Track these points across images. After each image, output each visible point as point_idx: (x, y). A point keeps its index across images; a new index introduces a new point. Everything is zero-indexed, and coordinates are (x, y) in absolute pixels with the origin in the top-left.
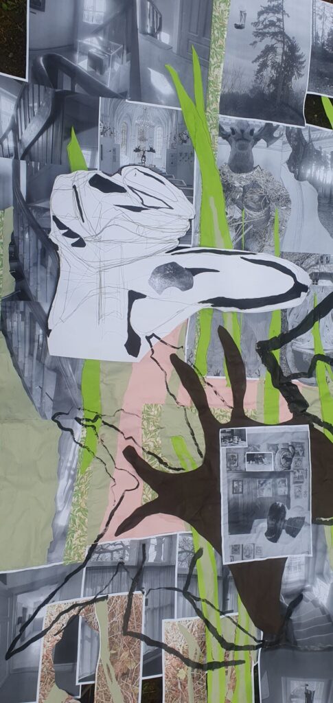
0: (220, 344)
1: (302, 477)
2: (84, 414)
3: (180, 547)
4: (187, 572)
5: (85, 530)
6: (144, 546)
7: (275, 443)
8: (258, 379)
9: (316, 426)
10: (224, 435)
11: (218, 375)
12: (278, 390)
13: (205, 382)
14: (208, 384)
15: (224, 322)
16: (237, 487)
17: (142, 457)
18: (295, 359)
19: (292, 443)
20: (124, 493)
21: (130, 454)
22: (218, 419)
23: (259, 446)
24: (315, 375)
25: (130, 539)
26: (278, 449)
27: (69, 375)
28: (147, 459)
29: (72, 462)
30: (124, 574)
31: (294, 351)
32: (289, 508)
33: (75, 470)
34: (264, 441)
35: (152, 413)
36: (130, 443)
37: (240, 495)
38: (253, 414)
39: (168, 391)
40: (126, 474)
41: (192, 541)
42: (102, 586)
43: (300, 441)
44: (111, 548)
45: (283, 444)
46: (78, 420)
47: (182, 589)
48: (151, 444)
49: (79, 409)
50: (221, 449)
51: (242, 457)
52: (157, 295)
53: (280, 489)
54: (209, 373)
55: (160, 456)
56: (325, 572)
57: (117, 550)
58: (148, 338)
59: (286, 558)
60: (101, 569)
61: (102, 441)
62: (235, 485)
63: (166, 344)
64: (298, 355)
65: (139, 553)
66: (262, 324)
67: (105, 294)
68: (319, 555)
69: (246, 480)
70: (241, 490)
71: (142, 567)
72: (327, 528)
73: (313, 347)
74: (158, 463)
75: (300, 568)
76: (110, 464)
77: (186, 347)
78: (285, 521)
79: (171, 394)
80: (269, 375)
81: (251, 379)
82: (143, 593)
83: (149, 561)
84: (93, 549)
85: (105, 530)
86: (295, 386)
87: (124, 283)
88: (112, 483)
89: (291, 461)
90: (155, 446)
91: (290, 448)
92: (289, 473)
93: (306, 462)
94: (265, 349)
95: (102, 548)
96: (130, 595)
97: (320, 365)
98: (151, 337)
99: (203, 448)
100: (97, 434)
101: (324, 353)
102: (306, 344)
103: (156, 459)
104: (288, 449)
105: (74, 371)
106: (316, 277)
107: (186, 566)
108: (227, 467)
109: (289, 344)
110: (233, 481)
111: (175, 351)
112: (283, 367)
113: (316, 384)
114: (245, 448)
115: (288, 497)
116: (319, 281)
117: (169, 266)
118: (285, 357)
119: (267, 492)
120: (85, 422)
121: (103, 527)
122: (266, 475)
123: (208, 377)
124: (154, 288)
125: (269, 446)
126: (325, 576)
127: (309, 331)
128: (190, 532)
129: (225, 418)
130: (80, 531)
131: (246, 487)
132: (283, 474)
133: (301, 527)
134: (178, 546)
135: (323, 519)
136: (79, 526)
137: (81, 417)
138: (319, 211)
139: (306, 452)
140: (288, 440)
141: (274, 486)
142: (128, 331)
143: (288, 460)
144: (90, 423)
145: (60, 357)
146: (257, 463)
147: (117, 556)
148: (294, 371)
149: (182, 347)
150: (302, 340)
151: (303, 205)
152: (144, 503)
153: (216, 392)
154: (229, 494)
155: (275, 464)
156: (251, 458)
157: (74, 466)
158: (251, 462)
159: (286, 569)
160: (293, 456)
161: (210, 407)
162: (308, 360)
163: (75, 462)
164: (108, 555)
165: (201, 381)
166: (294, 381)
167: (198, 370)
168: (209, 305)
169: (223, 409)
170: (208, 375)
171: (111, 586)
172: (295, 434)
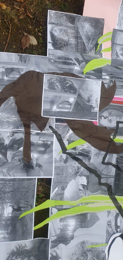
116: (118, 225)
138: (88, 227)
151: (85, 234)
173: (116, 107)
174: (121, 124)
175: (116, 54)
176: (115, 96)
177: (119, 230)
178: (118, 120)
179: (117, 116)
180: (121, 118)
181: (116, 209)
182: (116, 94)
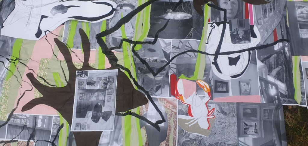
0: (80, 35)
1: (112, 92)
2: (11, 57)
3: (54, 122)
4: (56, 135)
5: (7, 105)
6: (35, 118)
7: (100, 77)
8: (95, 50)
9: (121, 70)
10: (78, 73)
11: (77, 48)
12: (104, 54)
13: (72, 51)
14: (73, 52)
15: (82, 27)
16: (81, 96)
17: (36, 78)
18: (113, 41)
19: (109, 77)
20: (25, 92)
21: (30, 76)
22: (76, 67)
23: (93, 78)
24: (122, 47)
25: (29, 114)
26: (101, 79)
27: (9, 44)
28: (38, 79)
29: (2, 75)
30: (27, 131)
31: (113, 38)
32: (104, 106)
33: (3, 78)
34: (95, 76)
35: (45, 62)
36: (31, 72)
37: (83, 100)
38: (93, 65)
39: (54, 53)
40: (27, 84)
41: (60, 120)
42: (16, 135)
43: (112, 76)
44: (20, 117)
45: (104, 77)
46: (8, 59)
47: (52, 142)
48: (42, 74)
49: (9, 55)
50: (76, 79)
51: (85, 83)
52: (53, 16)
53: (101, 97)
54: (73, 47)
55: (45, 79)
56: (119, 139)
57: (23, 119)
58: (45, 32)
59: (102, 132)
60: (16, 126)
61: (17, 69)
62: (81, 95)
63: (53, 34)
64: (114, 39)
65: (33, 121)
66: (98, 27)
67: (31, 16)
68: (117, 130)
69: (86, 93)
70: (83, 98)
71: (35, 129)
72: (123, 117)
73: (121, 35)
74: (44, 81)
75: (107, 137)
76: (19, 79)
77: (63, 36)
78: (102, 113)
79: (55, 55)
80: (100, 48)
81: (92, 50)
82: (34, 141)
83: (38, 126)
84: (11, 116)
85: (17, 107)
86: (113, 52)
87: (40, 13)
88: (21, 87)
89: (107, 85)
90: (44, 75)
91: (107, 79)
92: (106, 90)
93: (114, 85)
94: (99, 37)
95: (16, 116)
96: (28, 142)
97: (125, 43)
98: (47, 31)
99: (68, 78)
100: (15, 66)
101: (127, 38)
102: (118, 34)
103: (43, 80)
104: (106, 80)
105: (11, 42)
106: (121, 6)
107: (56, 131)
108: (78, 87)
109: (110, 35)
110: (80, 94)
111: (57, 37)
112: (107, 45)
113: (122, 52)
114: (87, 79)
115: (104, 101)
116: (123, 7)
117: (60, 6)
118: (108, 40)
119: (94, 98)
120: (11, 61)
121: (15, 106)
122: (95, 91)
123: (73, 49)
124: (52, 14)
125: (97, 78)
126: (119, 141)
127: (119, 29)
128: (59, 116)
129: (79, 66)
130: (4, 106)
131: (85, 96)
132: (103, 91)
133: (110, 116)
134: (53, 122)
135: (121, 113)
136: (4, 103)
137: (9, 58)
139: (115, 81)
140: (107, 75)
141: (98, 96)
142: (38, 29)
143: (106, 84)
144: (13, 61)
145: (6, 36)
146: (92, 85)
147: (23, 122)
148: (113, 46)
149: (61, 36)
150: (117, 33)
152: (35, 98)
153: (76, 55)
154: (78, 100)
155: (99, 86)
156: (89, 83)
157: (3, 77)
158: (89, 85)
159: (101, 137)
160: (108, 83)
161: (73, 61)
162: (119, 41)
163: (4, 75)
164: (19, 121)
165: (70, 50)
166: (113, 51)
167: (68, 46)
168: (73, 19)
169: (79, 63)
170: (73, 48)
171: (20, 136)
172: (110, 73)
173: (241, 8)
174: (224, 14)
175: (301, 6)
176: (253, 5)
177: (119, 8)
178: (228, 11)
179: (232, 10)
180: (230, 14)
181: (138, 5)
182: (255, 6)
